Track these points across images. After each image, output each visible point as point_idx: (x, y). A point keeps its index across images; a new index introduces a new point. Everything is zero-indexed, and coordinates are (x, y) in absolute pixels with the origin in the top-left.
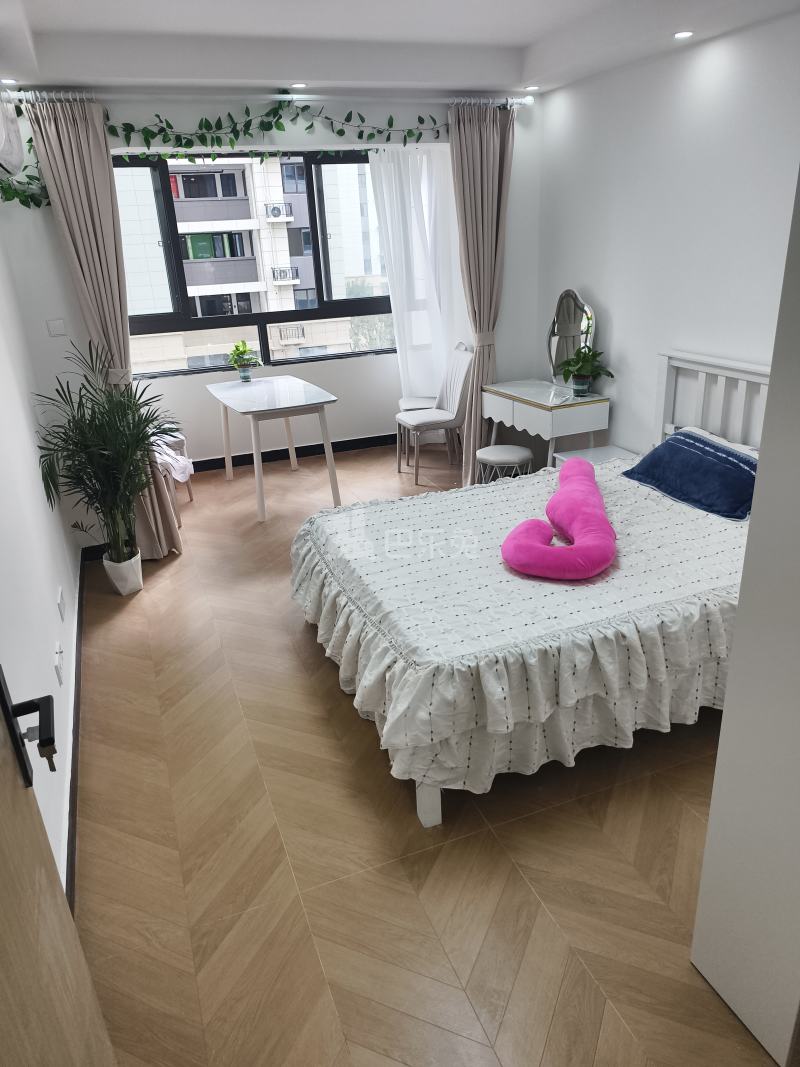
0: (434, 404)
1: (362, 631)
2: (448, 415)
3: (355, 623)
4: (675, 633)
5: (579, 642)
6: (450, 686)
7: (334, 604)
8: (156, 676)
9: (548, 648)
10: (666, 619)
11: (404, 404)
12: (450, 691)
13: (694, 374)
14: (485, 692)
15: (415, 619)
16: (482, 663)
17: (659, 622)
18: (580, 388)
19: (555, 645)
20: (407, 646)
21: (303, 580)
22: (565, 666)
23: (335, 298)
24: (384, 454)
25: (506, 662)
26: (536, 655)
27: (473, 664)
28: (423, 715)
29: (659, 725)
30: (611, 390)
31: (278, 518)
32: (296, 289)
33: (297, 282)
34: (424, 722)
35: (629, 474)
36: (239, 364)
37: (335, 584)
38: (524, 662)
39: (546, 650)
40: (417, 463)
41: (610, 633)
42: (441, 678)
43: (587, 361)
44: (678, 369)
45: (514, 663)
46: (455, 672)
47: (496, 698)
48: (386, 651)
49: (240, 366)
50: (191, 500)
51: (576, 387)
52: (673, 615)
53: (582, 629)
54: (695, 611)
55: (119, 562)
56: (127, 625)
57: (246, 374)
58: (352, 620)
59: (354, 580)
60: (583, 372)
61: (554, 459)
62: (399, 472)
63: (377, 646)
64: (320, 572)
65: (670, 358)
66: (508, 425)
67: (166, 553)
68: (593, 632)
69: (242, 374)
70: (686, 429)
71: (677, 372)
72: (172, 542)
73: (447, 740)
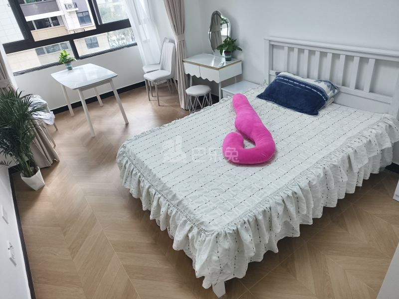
0: (159, 67)
1: (168, 209)
2: (167, 73)
3: (163, 204)
4: (315, 185)
5: (278, 201)
6: (226, 242)
7: (148, 193)
8: (65, 236)
9: (266, 209)
10: (310, 179)
11: (145, 69)
12: (226, 244)
13: (282, 48)
14: (243, 240)
15: (196, 203)
16: (239, 227)
17: (308, 182)
18: (229, 57)
19: (268, 206)
20: (198, 220)
21: (127, 177)
22: (274, 215)
23: (103, 23)
24: (140, 92)
25: (248, 221)
26: (261, 214)
27: (235, 228)
28: (215, 258)
29: (308, 222)
30: (241, 56)
31: (101, 134)
32: (77, 13)
33: (77, 9)
34: (216, 262)
35: (260, 97)
36: (65, 62)
37: (146, 181)
38: (256, 219)
39: (265, 210)
40: (158, 94)
41: (290, 193)
42: (221, 239)
43: (230, 45)
44: (273, 46)
45: (252, 221)
46: (228, 235)
47: (248, 241)
48: (185, 222)
49: (65, 63)
50: (57, 130)
51: (227, 57)
52: (313, 177)
53: (276, 193)
54: (321, 171)
55: (30, 177)
56: (42, 208)
57: (70, 66)
58: (161, 202)
59: (156, 180)
60: (229, 50)
61: (222, 91)
62: (150, 100)
63: (179, 219)
64: (136, 174)
65: (270, 41)
66: (198, 77)
67: (52, 162)
68: (282, 194)
69: (67, 67)
70: (282, 74)
71: (273, 47)
72: (53, 155)
73: (227, 264)
